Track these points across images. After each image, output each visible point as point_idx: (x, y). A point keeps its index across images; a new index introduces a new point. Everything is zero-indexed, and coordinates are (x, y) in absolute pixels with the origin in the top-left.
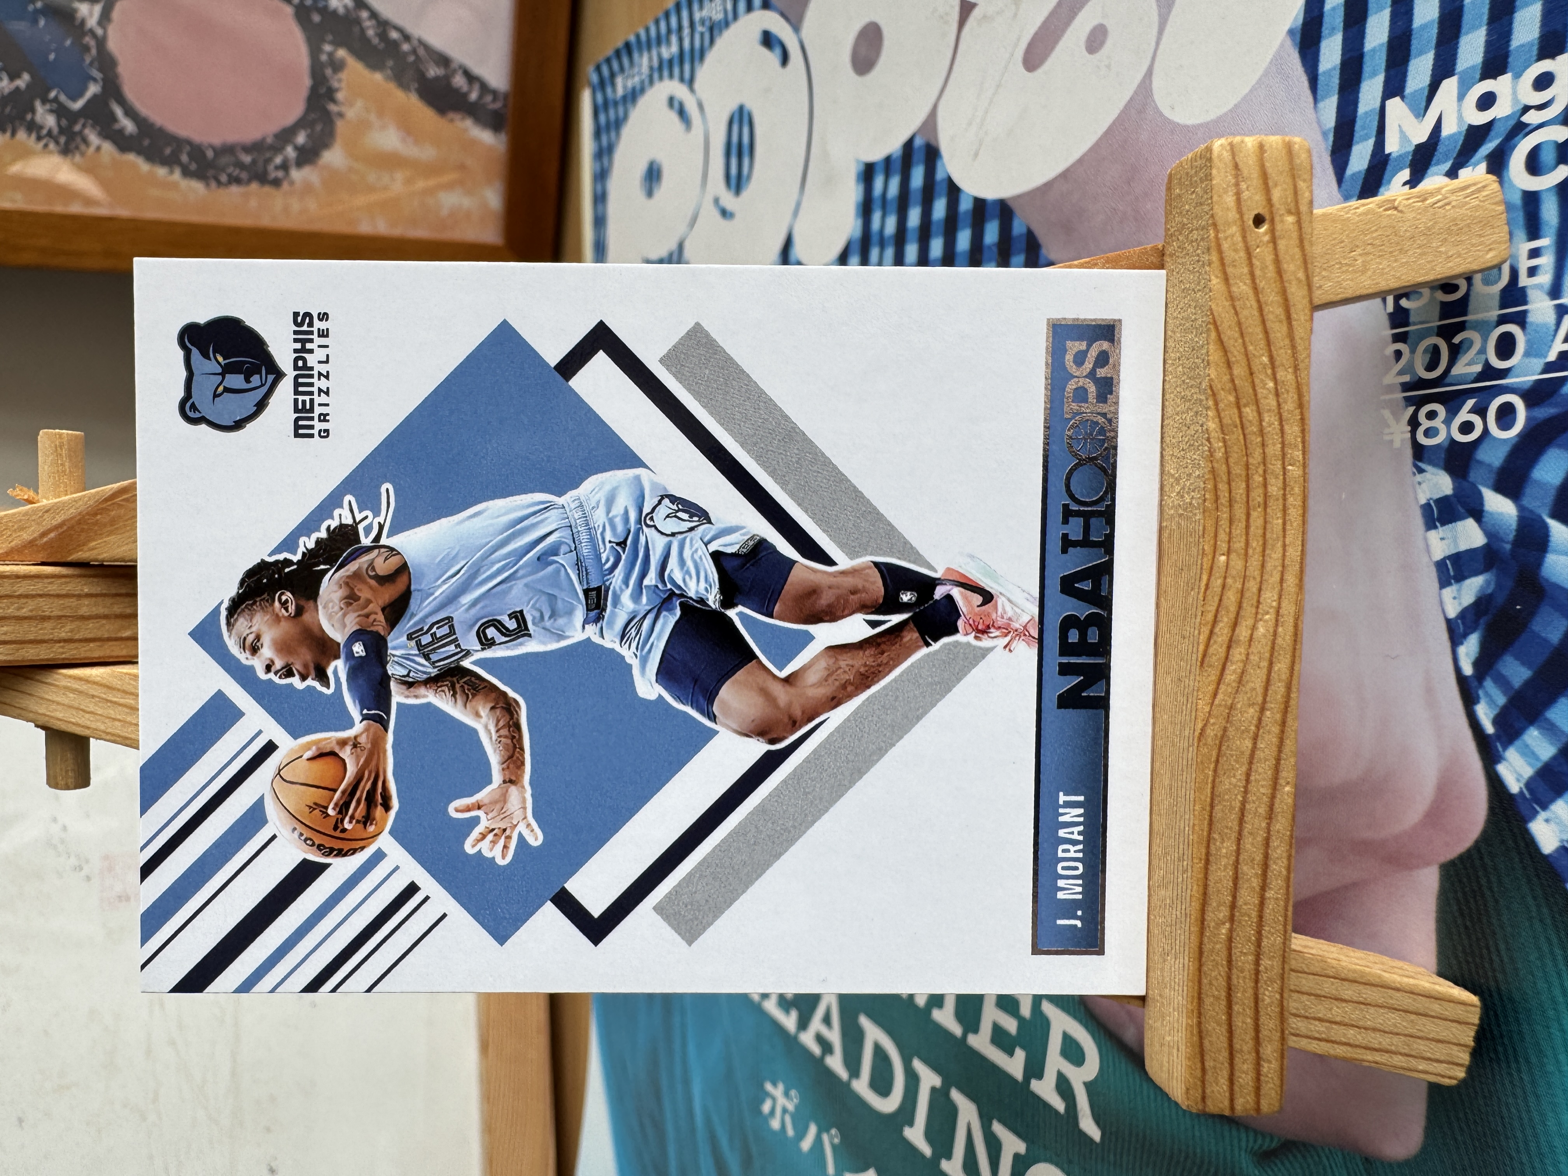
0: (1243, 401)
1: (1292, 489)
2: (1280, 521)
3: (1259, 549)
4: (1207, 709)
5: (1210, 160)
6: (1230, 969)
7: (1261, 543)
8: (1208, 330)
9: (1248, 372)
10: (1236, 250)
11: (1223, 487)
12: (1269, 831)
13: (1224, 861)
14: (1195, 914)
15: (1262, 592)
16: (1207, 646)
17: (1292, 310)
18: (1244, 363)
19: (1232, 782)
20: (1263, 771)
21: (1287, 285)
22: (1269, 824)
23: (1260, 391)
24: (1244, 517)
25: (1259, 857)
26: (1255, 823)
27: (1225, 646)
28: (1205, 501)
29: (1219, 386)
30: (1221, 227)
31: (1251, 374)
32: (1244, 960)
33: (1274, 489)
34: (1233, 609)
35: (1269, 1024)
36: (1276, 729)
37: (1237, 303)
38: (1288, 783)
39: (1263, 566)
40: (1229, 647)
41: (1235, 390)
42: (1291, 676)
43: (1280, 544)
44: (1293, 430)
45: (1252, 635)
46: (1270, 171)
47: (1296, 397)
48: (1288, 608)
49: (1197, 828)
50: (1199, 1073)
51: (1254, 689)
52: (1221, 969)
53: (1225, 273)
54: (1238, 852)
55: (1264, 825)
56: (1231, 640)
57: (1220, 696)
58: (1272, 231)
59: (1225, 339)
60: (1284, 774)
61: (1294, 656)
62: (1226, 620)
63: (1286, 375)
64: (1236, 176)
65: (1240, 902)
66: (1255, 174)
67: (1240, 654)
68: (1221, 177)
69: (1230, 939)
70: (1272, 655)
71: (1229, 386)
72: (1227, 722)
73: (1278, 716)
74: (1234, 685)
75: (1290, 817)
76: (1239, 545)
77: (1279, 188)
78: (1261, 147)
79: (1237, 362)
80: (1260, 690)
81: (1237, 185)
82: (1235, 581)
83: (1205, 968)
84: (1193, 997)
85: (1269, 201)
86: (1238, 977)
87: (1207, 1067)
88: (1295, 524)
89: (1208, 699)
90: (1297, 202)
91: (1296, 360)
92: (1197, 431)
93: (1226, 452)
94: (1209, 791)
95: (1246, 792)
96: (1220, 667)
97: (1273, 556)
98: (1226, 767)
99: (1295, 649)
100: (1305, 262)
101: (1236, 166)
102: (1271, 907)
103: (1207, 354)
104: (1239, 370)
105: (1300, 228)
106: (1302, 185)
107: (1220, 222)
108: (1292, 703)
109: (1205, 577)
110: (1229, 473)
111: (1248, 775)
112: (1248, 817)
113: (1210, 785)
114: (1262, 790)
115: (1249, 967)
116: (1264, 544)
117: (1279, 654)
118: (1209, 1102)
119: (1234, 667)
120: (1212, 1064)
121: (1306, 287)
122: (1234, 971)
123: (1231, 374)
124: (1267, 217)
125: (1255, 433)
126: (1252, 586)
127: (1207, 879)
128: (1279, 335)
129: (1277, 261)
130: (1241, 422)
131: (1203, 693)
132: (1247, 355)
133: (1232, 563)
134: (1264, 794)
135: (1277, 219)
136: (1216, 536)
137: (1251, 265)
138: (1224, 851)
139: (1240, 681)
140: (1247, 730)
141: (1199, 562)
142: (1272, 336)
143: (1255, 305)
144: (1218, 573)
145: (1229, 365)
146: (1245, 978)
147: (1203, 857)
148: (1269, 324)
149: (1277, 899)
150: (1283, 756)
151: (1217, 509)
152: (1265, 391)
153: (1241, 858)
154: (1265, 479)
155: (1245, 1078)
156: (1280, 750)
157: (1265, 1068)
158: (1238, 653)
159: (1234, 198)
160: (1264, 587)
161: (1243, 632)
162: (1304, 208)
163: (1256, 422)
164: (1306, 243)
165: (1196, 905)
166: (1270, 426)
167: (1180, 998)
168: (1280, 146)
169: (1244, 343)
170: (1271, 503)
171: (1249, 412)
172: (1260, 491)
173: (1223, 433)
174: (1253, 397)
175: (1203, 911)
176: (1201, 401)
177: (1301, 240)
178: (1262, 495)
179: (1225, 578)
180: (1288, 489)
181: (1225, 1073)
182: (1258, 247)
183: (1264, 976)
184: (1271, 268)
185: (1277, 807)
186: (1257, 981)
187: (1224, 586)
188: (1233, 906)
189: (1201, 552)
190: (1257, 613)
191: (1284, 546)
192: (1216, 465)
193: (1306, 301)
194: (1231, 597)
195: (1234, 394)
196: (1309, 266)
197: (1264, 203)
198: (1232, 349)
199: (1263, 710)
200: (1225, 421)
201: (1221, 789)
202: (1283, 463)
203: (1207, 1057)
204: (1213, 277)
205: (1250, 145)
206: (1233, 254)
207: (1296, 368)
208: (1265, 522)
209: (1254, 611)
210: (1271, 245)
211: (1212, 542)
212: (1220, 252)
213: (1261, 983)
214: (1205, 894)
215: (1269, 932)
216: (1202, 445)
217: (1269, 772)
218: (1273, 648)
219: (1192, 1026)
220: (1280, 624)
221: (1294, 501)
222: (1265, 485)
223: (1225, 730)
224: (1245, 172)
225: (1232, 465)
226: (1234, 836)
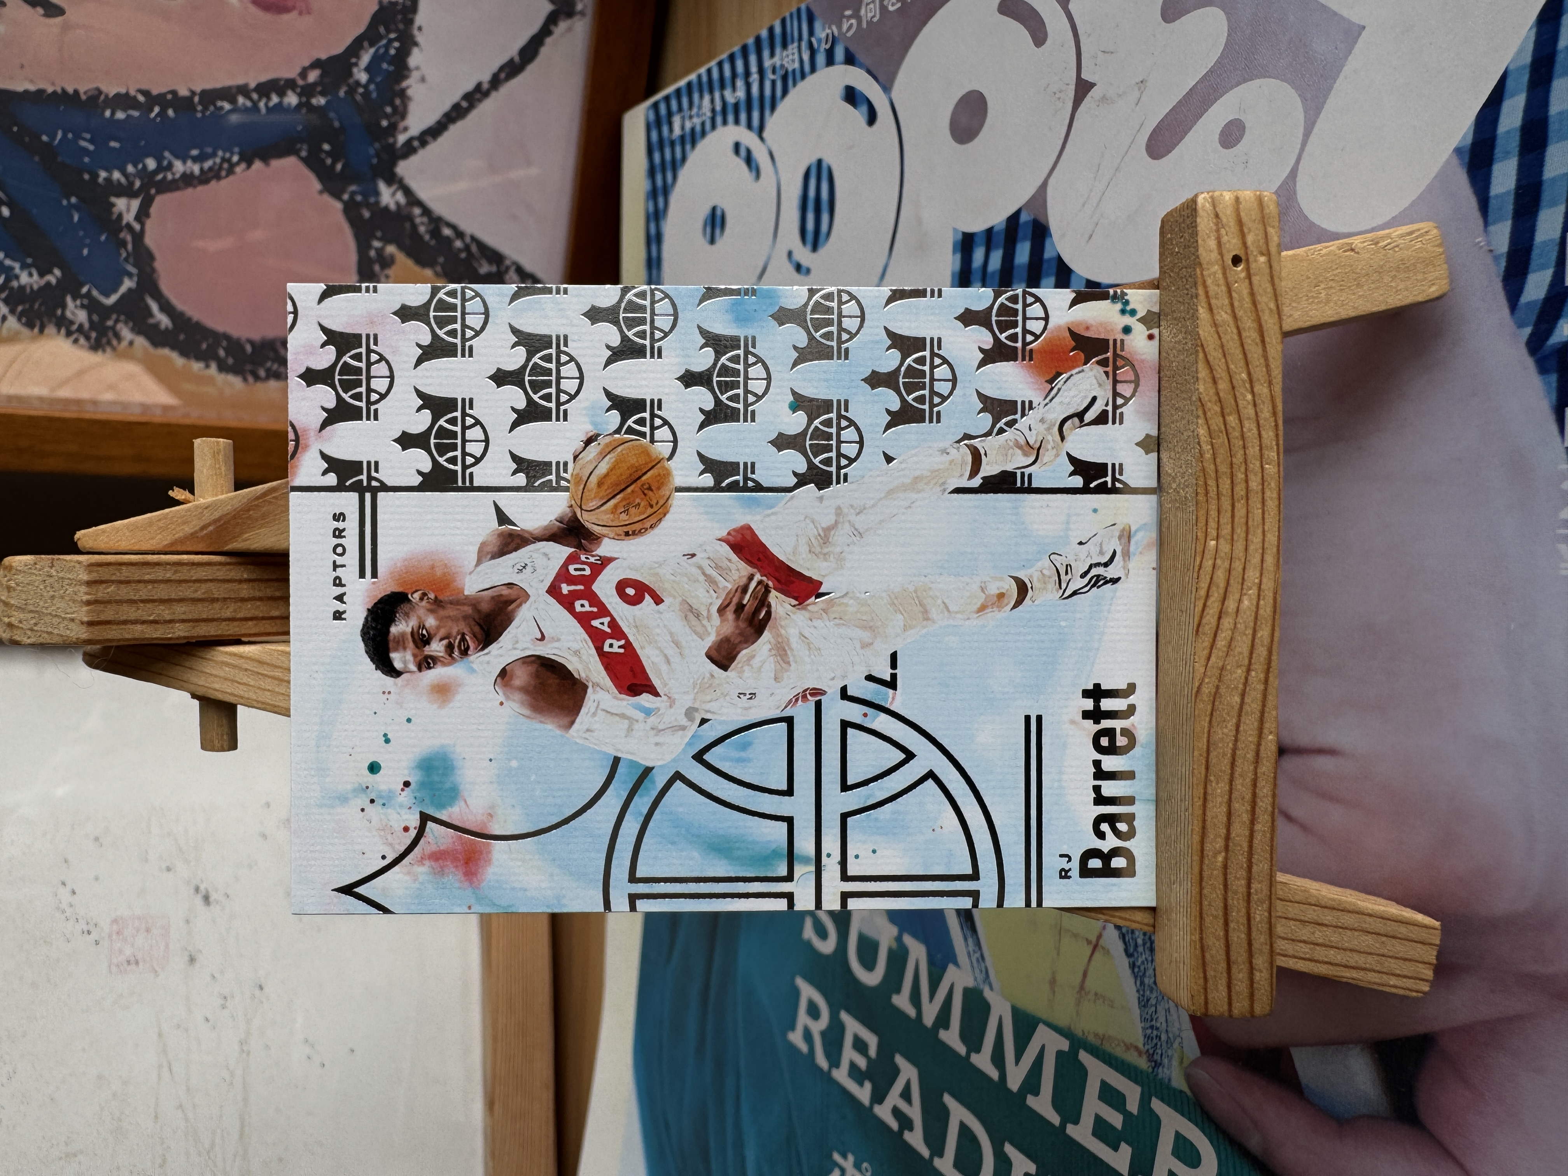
0: (1227, 411)
1: (1269, 484)
2: (1260, 511)
3: (1243, 535)
4: (1202, 670)
5: (1195, 210)
6: (1226, 892)
7: (1244, 529)
8: (1197, 351)
9: (1230, 386)
10: (1218, 285)
11: (1212, 483)
12: (1256, 774)
13: (1219, 800)
14: (1196, 846)
15: (1246, 571)
16: (1201, 617)
17: (1266, 334)
18: (1227, 378)
19: (1224, 732)
20: (1250, 724)
21: (1261, 314)
22: (1256, 768)
23: (1240, 402)
24: (1230, 508)
25: (1248, 797)
26: (1245, 767)
27: (1216, 617)
28: (1197, 494)
29: (1206, 399)
30: (1205, 266)
31: (1233, 388)
32: (1238, 884)
33: (1254, 484)
34: (1222, 585)
35: (1260, 940)
36: (1261, 687)
37: (1220, 329)
38: (1271, 733)
39: (1246, 549)
40: (1220, 618)
41: (1220, 401)
42: (1272, 641)
43: (1260, 531)
44: (1268, 435)
45: (1238, 608)
46: (1245, 219)
47: (1270, 408)
48: (1268, 585)
49: (1196, 772)
50: (1201, 982)
51: (1240, 653)
52: (1219, 892)
53: (1210, 304)
54: (1231, 792)
55: (1252, 768)
56: (1221, 612)
57: (1213, 659)
58: (1248, 269)
59: (1211, 359)
60: (1267, 725)
61: (1273, 626)
62: (1216, 595)
63: (1262, 389)
64: (1217, 224)
65: (1233, 835)
66: (1232, 223)
67: (1229, 623)
68: (1205, 223)
69: (1225, 867)
70: (1255, 624)
71: (1215, 398)
72: (1219, 681)
73: (1262, 676)
74: (1225, 649)
75: (1273, 761)
76: (1226, 530)
77: (1252, 234)
78: (1237, 199)
79: (1221, 378)
80: (1246, 653)
81: (1218, 231)
82: (1224, 561)
83: (1205, 891)
84: (1195, 917)
85: (1244, 244)
86: (1233, 900)
87: (1208, 976)
88: (1272, 514)
89: (1203, 661)
90: (1267, 244)
91: (1270, 376)
92: (1189, 437)
93: (1214, 454)
94: (1205, 740)
95: (1236, 740)
96: (1212, 635)
97: (1255, 541)
98: (1218, 719)
99: (1274, 618)
100: (1276, 295)
101: (1217, 216)
102: (1259, 838)
103: (1197, 372)
104: (1223, 385)
105: (1271, 267)
106: (1271, 230)
107: (1204, 262)
108: (1273, 664)
109: (1198, 559)
110: (1217, 471)
111: (1238, 726)
112: (1239, 762)
113: (1206, 735)
114: (1250, 739)
115: (1243, 890)
116: (1247, 533)
117: (1262, 623)
118: (1211, 1006)
119: (1224, 635)
120: (1212, 973)
121: (1277, 316)
122: (1230, 894)
123: (1216, 389)
124: (1243, 258)
125: (1237, 438)
126: (1238, 566)
127: (1204, 814)
128: (1256, 356)
129: (1252, 294)
130: (1226, 427)
131: (1199, 657)
132: (1229, 373)
133: (1220, 547)
134: (1251, 742)
135: (1251, 259)
136: (1207, 524)
137: (1230, 297)
138: (1219, 791)
139: (1229, 646)
140: (1236, 688)
141: (1194, 546)
142: (1249, 356)
143: (1235, 331)
144: (1209, 555)
145: (1215, 381)
146: (1238, 899)
147: (1202, 796)
148: (1246, 347)
149: (1264, 831)
150: (1267, 709)
151: (1207, 501)
152: (1245, 402)
153: (1233, 796)
154: (1246, 476)
155: (1241, 986)
156: (1264, 706)
157: (1257, 976)
158: (1227, 623)
159: (1216, 242)
160: (1247, 567)
161: (1231, 605)
162: (1273, 250)
163: (1238, 429)
164: (1276, 281)
165: (1197, 838)
166: (1250, 430)
167: (1185, 919)
168: (1253, 199)
169: (1227, 362)
170: (1251, 495)
171: (1232, 419)
172: (1243, 485)
173: (1211, 438)
174: (1235, 407)
175: (1202, 842)
176: (1192, 411)
177: (1272, 277)
178: (1245, 490)
179: (1215, 559)
180: (1266, 484)
181: (1224, 981)
182: (1236, 282)
183: (1254, 897)
184: (1247, 299)
185: (1263, 754)
186: (1248, 901)
187: (1214, 567)
188: (1227, 838)
189: (1195, 537)
190: (1242, 589)
191: (1264, 532)
192: (1205, 464)
193: (1277, 327)
194: (1220, 575)
195: (1218, 404)
196: (1279, 298)
197: (1241, 246)
198: (1217, 368)
199: (1249, 670)
200: (1211, 428)
201: (1215, 738)
202: (1262, 462)
203: (1208, 969)
204: (1200, 308)
205: (1227, 198)
206: (1216, 288)
207: (1270, 383)
208: (1247, 513)
209: (1240, 587)
210: (1247, 281)
211: (1204, 528)
212: (1205, 287)
213: (1253, 904)
214: (1204, 828)
215: (1258, 860)
216: (1194, 448)
217: (1256, 724)
218: (1256, 618)
219: (1195, 941)
220: (1261, 598)
221: (1271, 495)
222: (1247, 481)
223: (1218, 687)
224: (1224, 220)
225: (1218, 464)
226: (1227, 778)
